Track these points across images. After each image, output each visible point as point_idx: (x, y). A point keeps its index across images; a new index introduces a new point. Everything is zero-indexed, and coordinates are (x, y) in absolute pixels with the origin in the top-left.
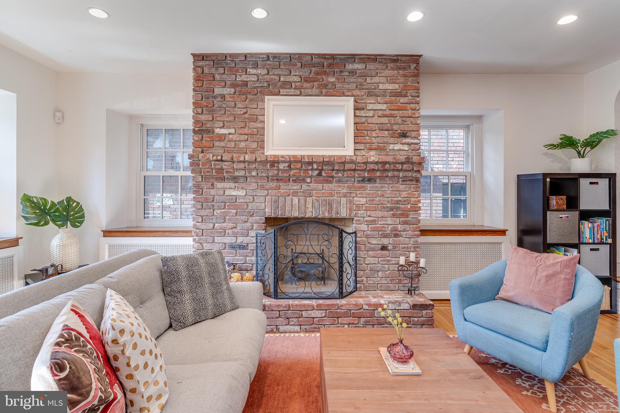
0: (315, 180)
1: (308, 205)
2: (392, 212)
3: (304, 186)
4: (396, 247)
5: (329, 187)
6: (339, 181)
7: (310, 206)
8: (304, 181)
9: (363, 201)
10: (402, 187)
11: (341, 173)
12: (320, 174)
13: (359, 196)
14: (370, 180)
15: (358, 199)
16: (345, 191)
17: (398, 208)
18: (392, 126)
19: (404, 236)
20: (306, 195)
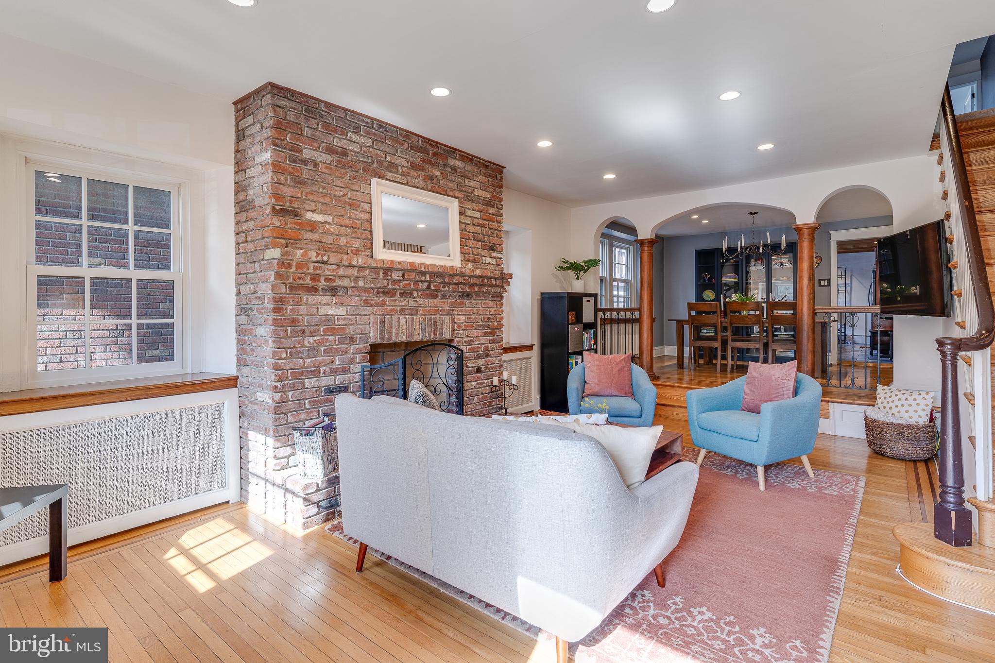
0: (422, 294)
1: (416, 326)
2: (484, 331)
3: (411, 302)
4: (487, 367)
5: (434, 303)
6: (443, 296)
7: (417, 327)
8: (411, 294)
9: (463, 318)
10: (491, 303)
11: (448, 287)
12: (429, 287)
13: (460, 313)
14: (468, 295)
15: (459, 317)
16: (446, 308)
17: (488, 326)
18: (484, 238)
19: (492, 356)
20: (413, 313)
